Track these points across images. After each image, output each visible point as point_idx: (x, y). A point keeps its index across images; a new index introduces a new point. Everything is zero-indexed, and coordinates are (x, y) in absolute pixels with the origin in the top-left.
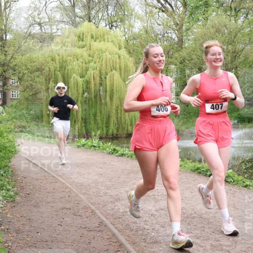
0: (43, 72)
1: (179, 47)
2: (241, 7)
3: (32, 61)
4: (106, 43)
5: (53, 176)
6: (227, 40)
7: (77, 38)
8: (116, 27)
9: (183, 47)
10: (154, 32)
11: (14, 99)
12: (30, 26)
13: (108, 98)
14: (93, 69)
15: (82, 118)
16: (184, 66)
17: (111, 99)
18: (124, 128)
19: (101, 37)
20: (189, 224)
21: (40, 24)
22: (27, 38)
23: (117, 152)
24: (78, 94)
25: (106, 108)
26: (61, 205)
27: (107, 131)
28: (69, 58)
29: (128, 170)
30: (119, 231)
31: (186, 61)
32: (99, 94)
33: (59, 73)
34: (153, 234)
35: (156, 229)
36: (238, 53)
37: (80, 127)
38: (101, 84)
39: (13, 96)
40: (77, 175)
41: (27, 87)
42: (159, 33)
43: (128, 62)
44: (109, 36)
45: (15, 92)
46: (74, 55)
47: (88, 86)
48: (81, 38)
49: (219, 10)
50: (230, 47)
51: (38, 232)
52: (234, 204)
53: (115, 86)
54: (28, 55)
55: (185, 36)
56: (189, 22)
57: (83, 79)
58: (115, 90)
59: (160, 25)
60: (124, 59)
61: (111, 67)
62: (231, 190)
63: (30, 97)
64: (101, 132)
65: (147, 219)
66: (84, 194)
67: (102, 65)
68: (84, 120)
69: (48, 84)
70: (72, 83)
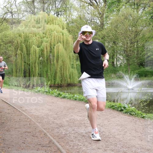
0: (14, 43)
1: (101, 28)
2: (141, 3)
3: (6, 37)
4: (55, 25)
5: (19, 111)
6: (132, 24)
7: (35, 22)
8: (61, 15)
9: (104, 28)
10: (85, 18)
12: (5, 14)
13: (55, 61)
14: (46, 42)
15: (38, 73)
16: (105, 40)
17: (57, 61)
18: (66, 80)
19: (51, 22)
20: (107, 142)
21: (11, 13)
22: (3, 22)
23: (61, 95)
24: (36, 58)
25: (54, 67)
26: (24, 130)
27: (55, 82)
28: (30, 35)
29: (68, 107)
30: (62, 146)
31: (106, 37)
32: (49, 58)
33: (23, 44)
34: (84, 148)
35: (86, 145)
36: (138, 32)
38: (51, 52)
40: (35, 110)
41: (3, 53)
42: (88, 19)
43: (68, 37)
44: (56, 21)
46: (34, 33)
47: (43, 53)
48: (38, 22)
49: (127, 5)
50: (134, 28)
51: (9, 148)
52: (136, 129)
53: (60, 53)
54: (3, 33)
55: (105, 21)
56: (108, 13)
57: (39, 48)
58: (60, 56)
59: (89, 14)
60: (66, 36)
61: (57, 40)
62: (134, 120)
63: (5, 60)
64: (50, 83)
65: (80, 139)
66: (39, 123)
67: (52, 39)
68: (40, 74)
69: (16, 52)
70: (32, 51)
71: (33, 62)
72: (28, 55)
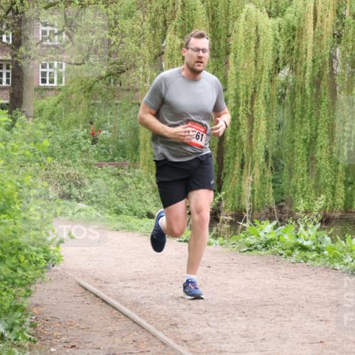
5: (164, 344)
11: (46, 89)
15: (266, 152)
24: (259, 71)
37: (257, 183)
38: (338, 37)
39: (44, 81)
40: (243, 340)
41: (92, 50)
45: (51, 66)
47: (294, 44)
57: (279, 19)
63: (100, 85)
64: (327, 201)
68: (273, 158)
69: (158, 40)
70: (241, 36)
71: (241, 94)
72: (218, 56)
